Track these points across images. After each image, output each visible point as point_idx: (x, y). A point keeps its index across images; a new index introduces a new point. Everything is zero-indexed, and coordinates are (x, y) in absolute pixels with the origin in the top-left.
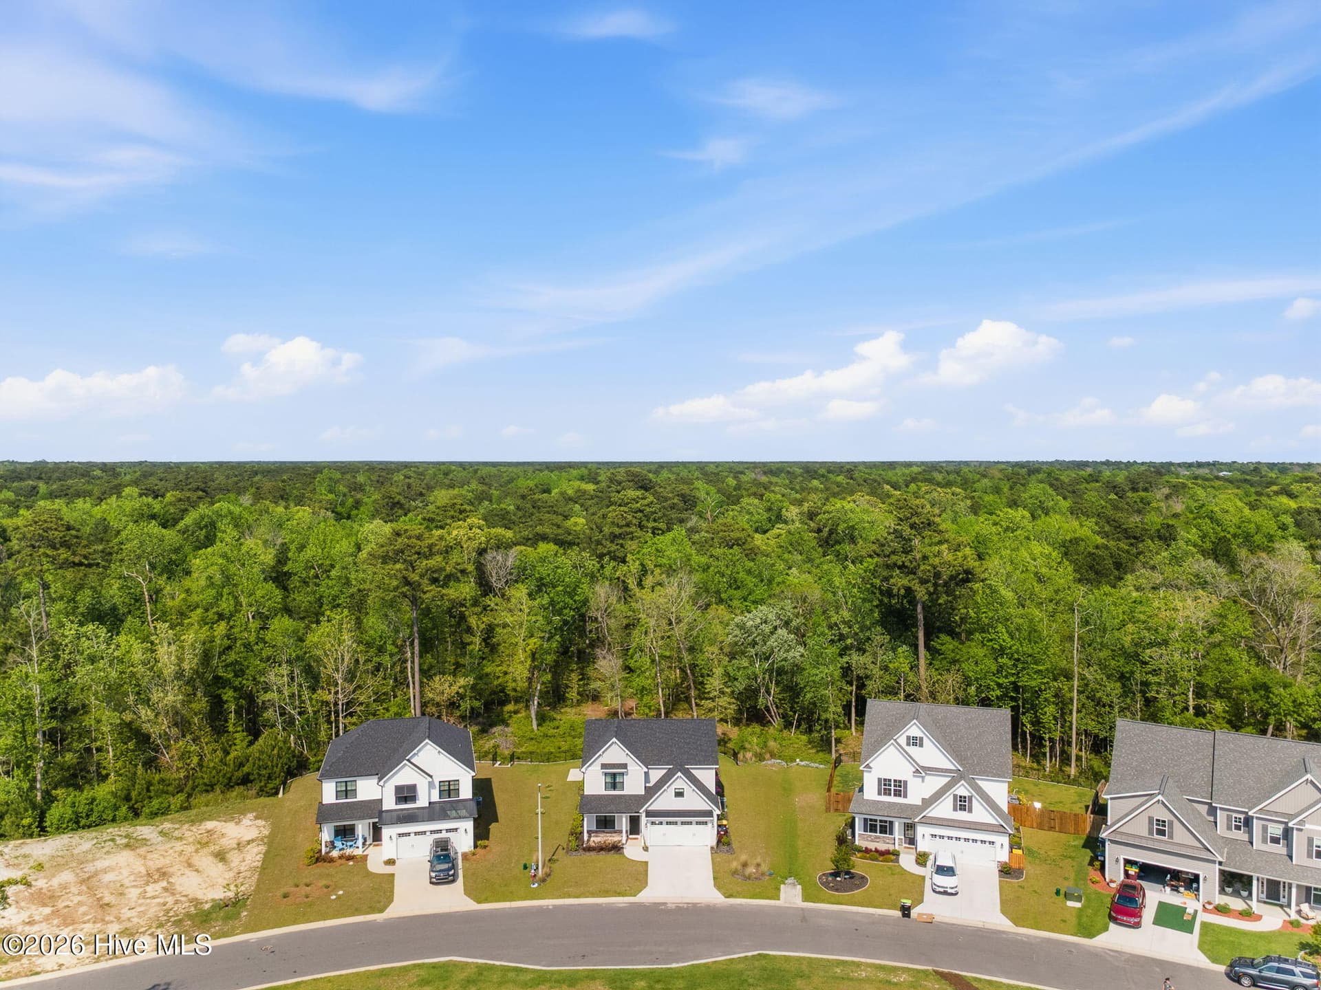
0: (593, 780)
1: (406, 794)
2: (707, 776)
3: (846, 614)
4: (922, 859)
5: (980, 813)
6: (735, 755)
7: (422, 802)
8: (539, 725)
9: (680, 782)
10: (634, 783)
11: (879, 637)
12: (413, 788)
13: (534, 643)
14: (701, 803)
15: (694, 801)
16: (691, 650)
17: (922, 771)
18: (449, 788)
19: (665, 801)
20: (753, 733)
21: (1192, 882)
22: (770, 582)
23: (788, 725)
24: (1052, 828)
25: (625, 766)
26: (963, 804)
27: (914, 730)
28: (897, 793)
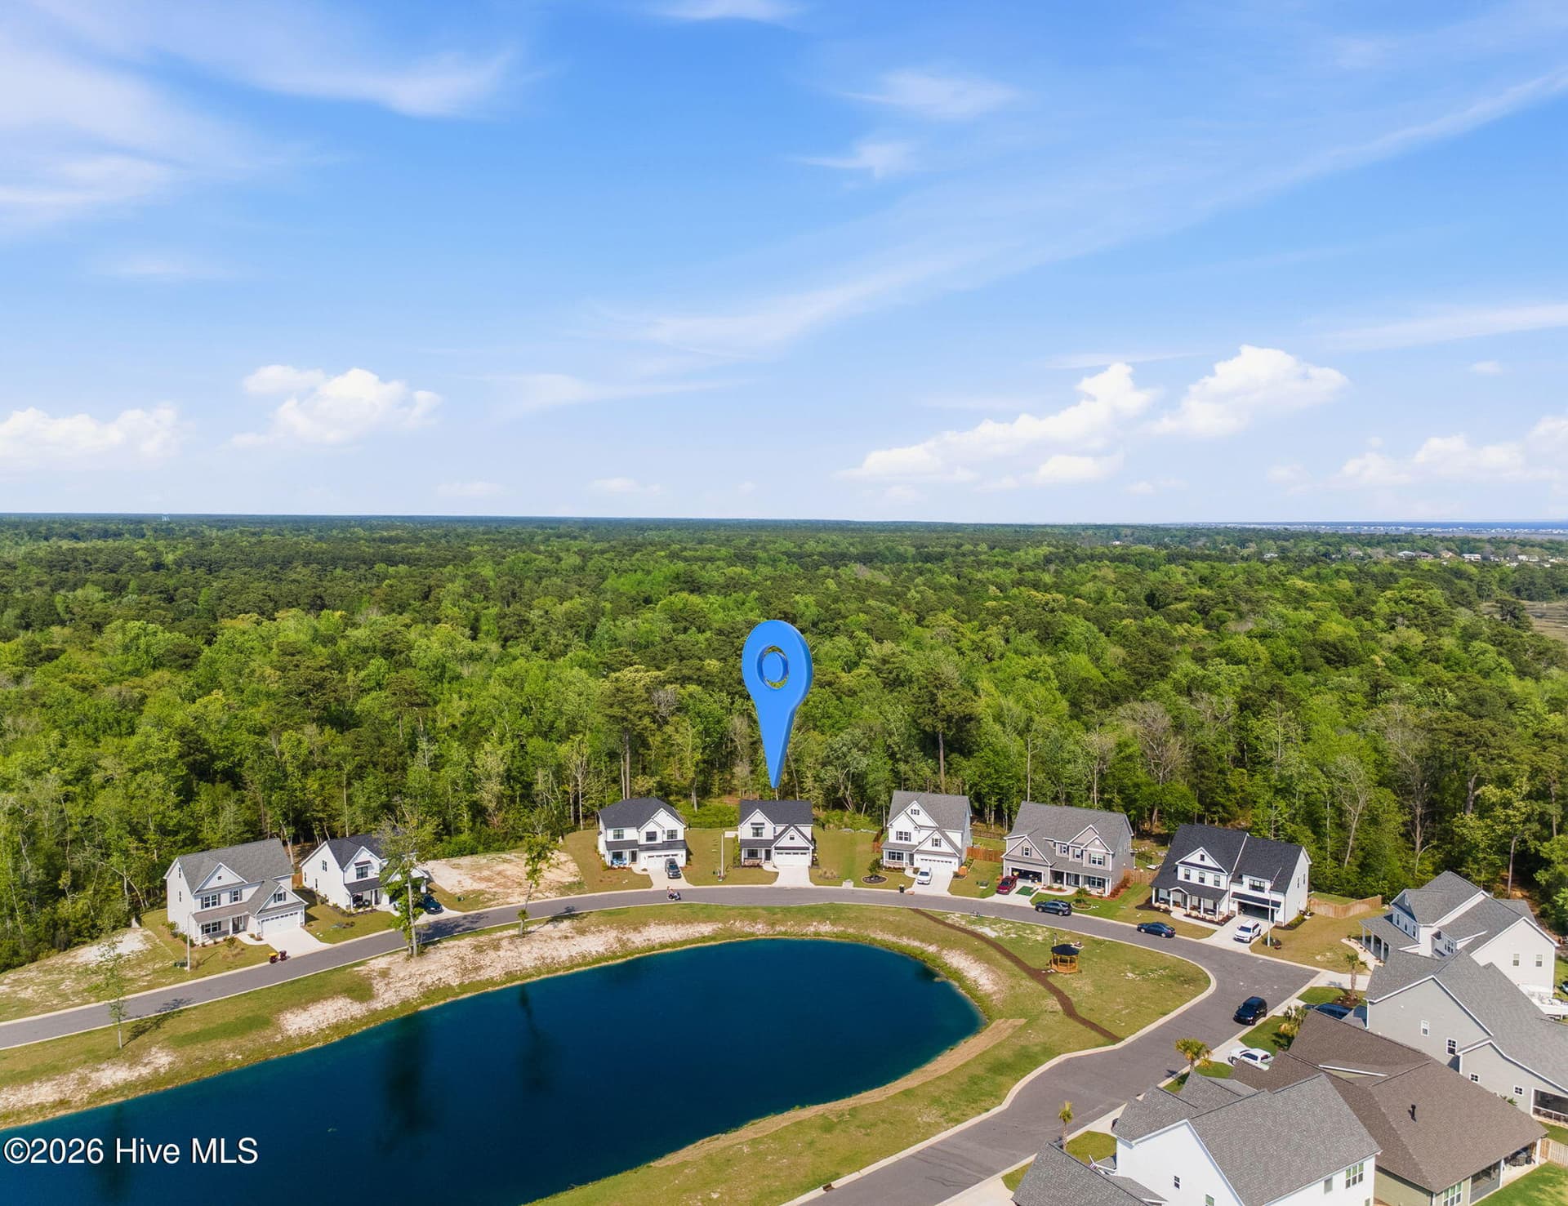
0: (745, 832)
1: (651, 836)
2: (807, 830)
3: (896, 738)
4: (916, 871)
5: (945, 847)
6: (823, 826)
7: (659, 841)
8: (698, 808)
9: (792, 832)
10: (768, 833)
11: (916, 753)
12: (655, 833)
13: (698, 756)
14: (804, 844)
15: (799, 842)
16: (796, 761)
17: (919, 827)
18: (672, 834)
19: (785, 842)
20: (836, 815)
21: (1037, 876)
22: (850, 714)
23: (859, 810)
24: (990, 860)
25: (763, 824)
26: (936, 843)
27: (915, 806)
28: (906, 839)
